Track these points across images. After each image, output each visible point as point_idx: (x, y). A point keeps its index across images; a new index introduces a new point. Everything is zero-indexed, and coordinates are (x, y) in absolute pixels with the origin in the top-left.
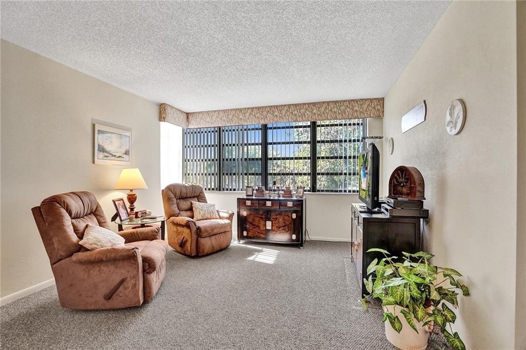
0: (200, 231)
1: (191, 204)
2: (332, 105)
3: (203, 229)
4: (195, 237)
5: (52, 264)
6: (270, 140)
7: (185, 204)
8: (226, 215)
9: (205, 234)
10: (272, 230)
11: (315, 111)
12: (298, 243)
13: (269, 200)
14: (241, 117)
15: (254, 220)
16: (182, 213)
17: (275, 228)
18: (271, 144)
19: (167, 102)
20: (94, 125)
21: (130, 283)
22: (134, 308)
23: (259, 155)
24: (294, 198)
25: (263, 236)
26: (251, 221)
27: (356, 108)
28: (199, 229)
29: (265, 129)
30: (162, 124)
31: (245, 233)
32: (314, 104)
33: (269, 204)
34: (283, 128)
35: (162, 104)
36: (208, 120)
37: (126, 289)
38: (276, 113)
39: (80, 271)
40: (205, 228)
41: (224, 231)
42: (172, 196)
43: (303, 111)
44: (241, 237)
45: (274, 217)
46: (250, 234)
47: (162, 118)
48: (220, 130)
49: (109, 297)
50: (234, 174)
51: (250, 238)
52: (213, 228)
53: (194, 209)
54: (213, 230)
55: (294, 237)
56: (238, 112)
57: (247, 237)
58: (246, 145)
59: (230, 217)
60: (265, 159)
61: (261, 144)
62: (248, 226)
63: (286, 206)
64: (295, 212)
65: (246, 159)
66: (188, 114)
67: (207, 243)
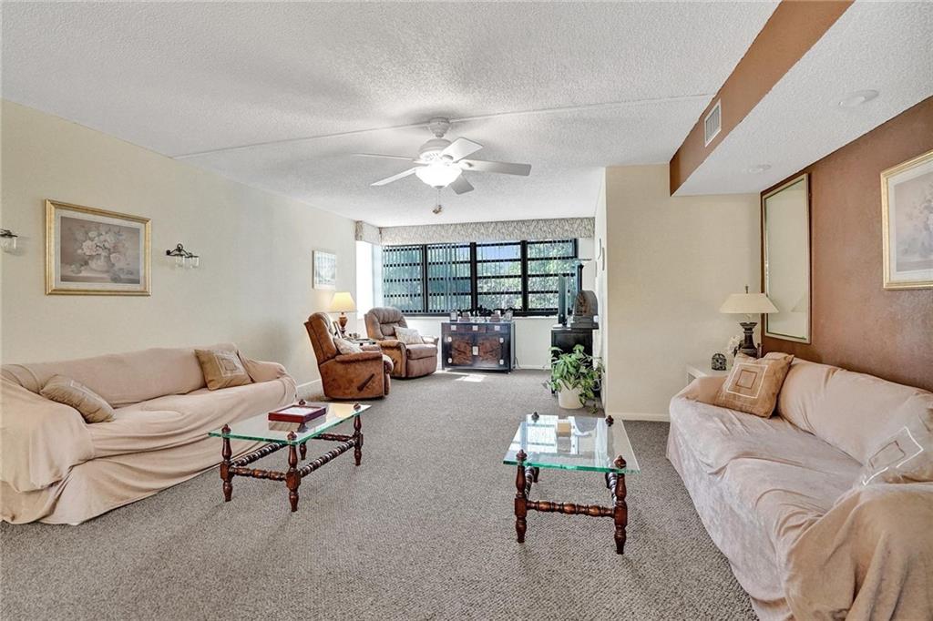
0: (410, 353)
1: (394, 329)
2: (541, 224)
3: (412, 351)
4: (404, 358)
5: (319, 365)
6: (479, 258)
7: (388, 329)
8: (432, 340)
9: (414, 356)
10: (479, 355)
11: (523, 230)
12: (507, 370)
13: (475, 324)
14: (443, 233)
15: (459, 346)
16: (386, 337)
17: (482, 354)
18: (480, 262)
19: (363, 220)
20: (313, 252)
21: (376, 379)
22: (380, 398)
23: (467, 274)
24: (502, 322)
25: (469, 363)
26: (456, 346)
27: (566, 227)
28: (408, 350)
29: (473, 247)
30: (358, 242)
31: (450, 361)
32: (523, 222)
33: (475, 328)
34: (493, 245)
35: (357, 222)
36: (405, 236)
37: (374, 382)
38: (482, 231)
39: (340, 368)
40: (415, 350)
41: (430, 356)
42: (377, 320)
43: (511, 229)
44: (445, 364)
45: (481, 342)
46: (455, 361)
47: (358, 236)
48: (424, 248)
49: (360, 389)
50: (442, 294)
51: (456, 365)
52: (421, 350)
53: (397, 334)
54: (421, 352)
55: (502, 362)
56: (439, 228)
57: (452, 365)
58: (454, 263)
59: (436, 342)
60: (474, 277)
61: (470, 262)
62: (453, 353)
63: (493, 329)
64: (502, 335)
65: (454, 279)
66: (380, 229)
67: (416, 366)
